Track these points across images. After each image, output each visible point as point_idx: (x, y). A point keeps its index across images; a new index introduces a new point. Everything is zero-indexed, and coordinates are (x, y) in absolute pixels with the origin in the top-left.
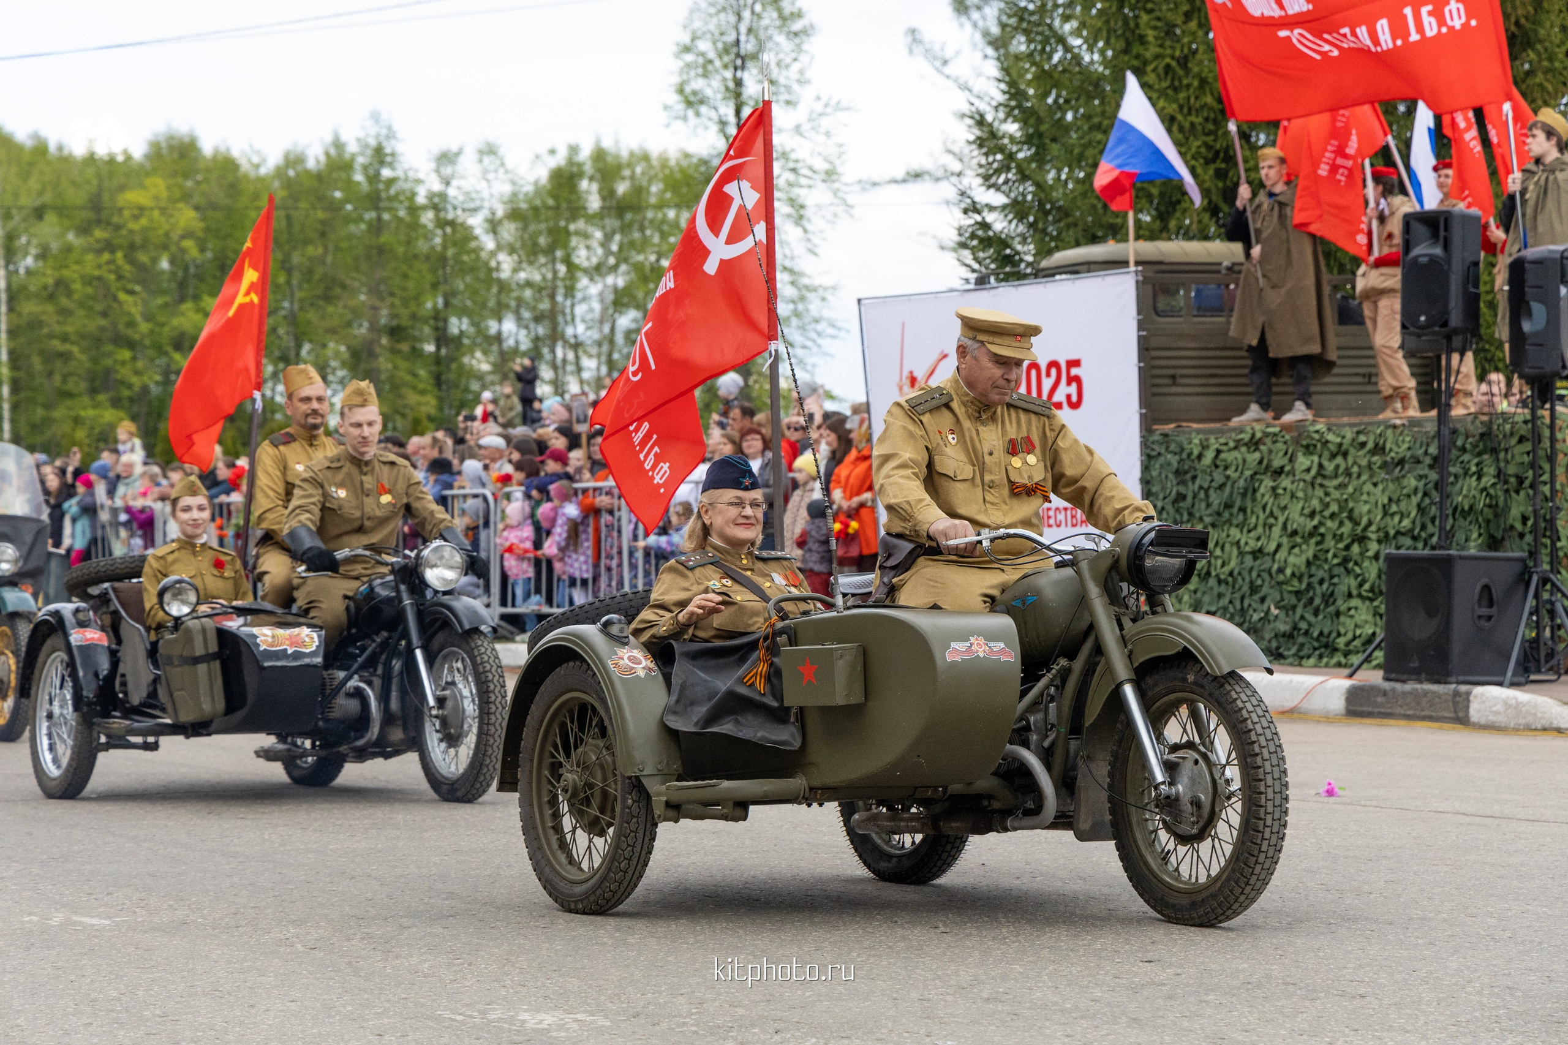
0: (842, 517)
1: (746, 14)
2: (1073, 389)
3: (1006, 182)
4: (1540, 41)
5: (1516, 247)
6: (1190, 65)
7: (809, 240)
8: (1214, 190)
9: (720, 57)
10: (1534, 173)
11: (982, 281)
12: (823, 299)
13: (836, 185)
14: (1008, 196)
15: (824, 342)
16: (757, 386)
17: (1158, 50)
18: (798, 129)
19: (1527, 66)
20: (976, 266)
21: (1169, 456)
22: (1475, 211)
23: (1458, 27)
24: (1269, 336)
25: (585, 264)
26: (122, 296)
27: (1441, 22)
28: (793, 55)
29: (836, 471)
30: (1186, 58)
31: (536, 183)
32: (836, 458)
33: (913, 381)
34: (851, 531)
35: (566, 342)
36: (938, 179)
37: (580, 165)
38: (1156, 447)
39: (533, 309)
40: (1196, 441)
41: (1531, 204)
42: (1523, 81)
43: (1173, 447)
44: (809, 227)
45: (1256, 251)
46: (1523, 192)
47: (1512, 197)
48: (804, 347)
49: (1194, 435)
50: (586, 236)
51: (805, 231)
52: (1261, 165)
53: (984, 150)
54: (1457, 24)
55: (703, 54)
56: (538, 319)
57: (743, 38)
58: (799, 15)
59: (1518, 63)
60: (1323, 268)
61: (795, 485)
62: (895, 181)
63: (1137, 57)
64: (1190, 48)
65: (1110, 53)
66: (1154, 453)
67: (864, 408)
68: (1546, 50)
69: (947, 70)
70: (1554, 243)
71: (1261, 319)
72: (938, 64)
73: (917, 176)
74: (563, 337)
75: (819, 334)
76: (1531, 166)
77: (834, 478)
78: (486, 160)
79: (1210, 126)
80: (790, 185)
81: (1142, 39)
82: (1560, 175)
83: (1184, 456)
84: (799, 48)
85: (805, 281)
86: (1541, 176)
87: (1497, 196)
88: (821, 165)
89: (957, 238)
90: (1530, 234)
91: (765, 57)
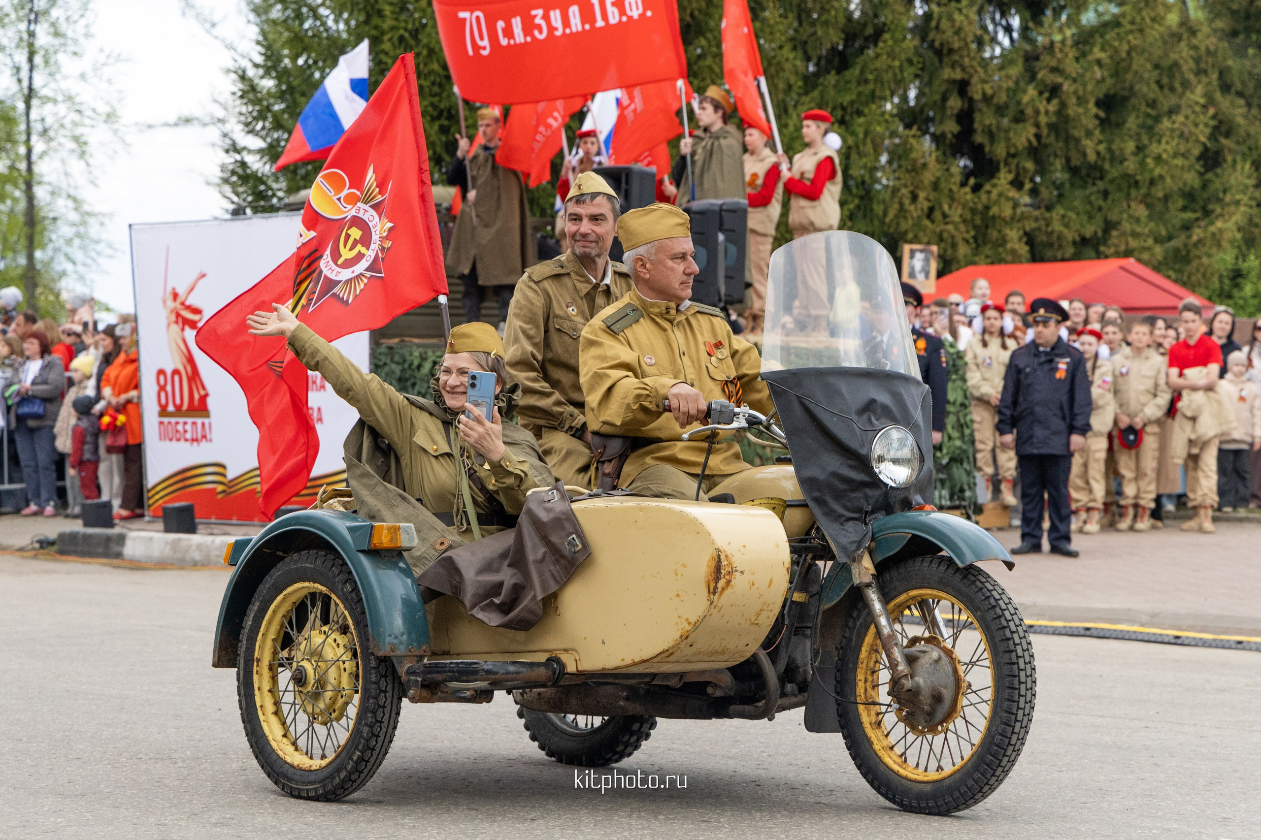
0: (111, 411)
3: (263, 128)
4: (711, 31)
5: (685, 199)
6: (420, 36)
7: (90, 173)
8: (438, 143)
9: (16, 10)
10: (701, 139)
11: (238, 212)
12: (102, 224)
13: (116, 126)
14: (265, 140)
15: (101, 260)
16: (43, 298)
17: (393, 23)
18: (83, 76)
19: (699, 51)
20: (235, 199)
21: (394, 366)
22: (653, 169)
23: (636, 16)
24: (479, 267)
27: (622, 12)
28: (81, 13)
29: (107, 371)
30: (417, 30)
32: (107, 360)
33: (175, 296)
34: (118, 423)
36: (205, 125)
38: (383, 358)
40: (417, 354)
41: (699, 164)
42: (696, 63)
43: (397, 358)
44: (91, 161)
45: (472, 195)
46: (693, 154)
47: (684, 158)
48: (85, 265)
49: (414, 348)
51: (88, 164)
52: (480, 122)
53: (245, 101)
54: (635, 14)
59: (691, 48)
60: (528, 213)
61: (71, 382)
62: (166, 125)
63: (376, 27)
64: (420, 22)
65: (353, 23)
66: (381, 363)
67: (132, 318)
68: (715, 38)
69: (215, 31)
70: (716, 197)
71: (473, 253)
72: (208, 26)
73: (188, 121)
75: (98, 254)
76: (699, 133)
77: (104, 377)
79: (436, 89)
80: (75, 124)
81: (380, 13)
82: (723, 142)
83: (406, 366)
84: (85, 6)
85: (86, 208)
86: (707, 142)
87: (672, 157)
88: (103, 109)
89: (220, 174)
90: (697, 189)
91: (55, 13)
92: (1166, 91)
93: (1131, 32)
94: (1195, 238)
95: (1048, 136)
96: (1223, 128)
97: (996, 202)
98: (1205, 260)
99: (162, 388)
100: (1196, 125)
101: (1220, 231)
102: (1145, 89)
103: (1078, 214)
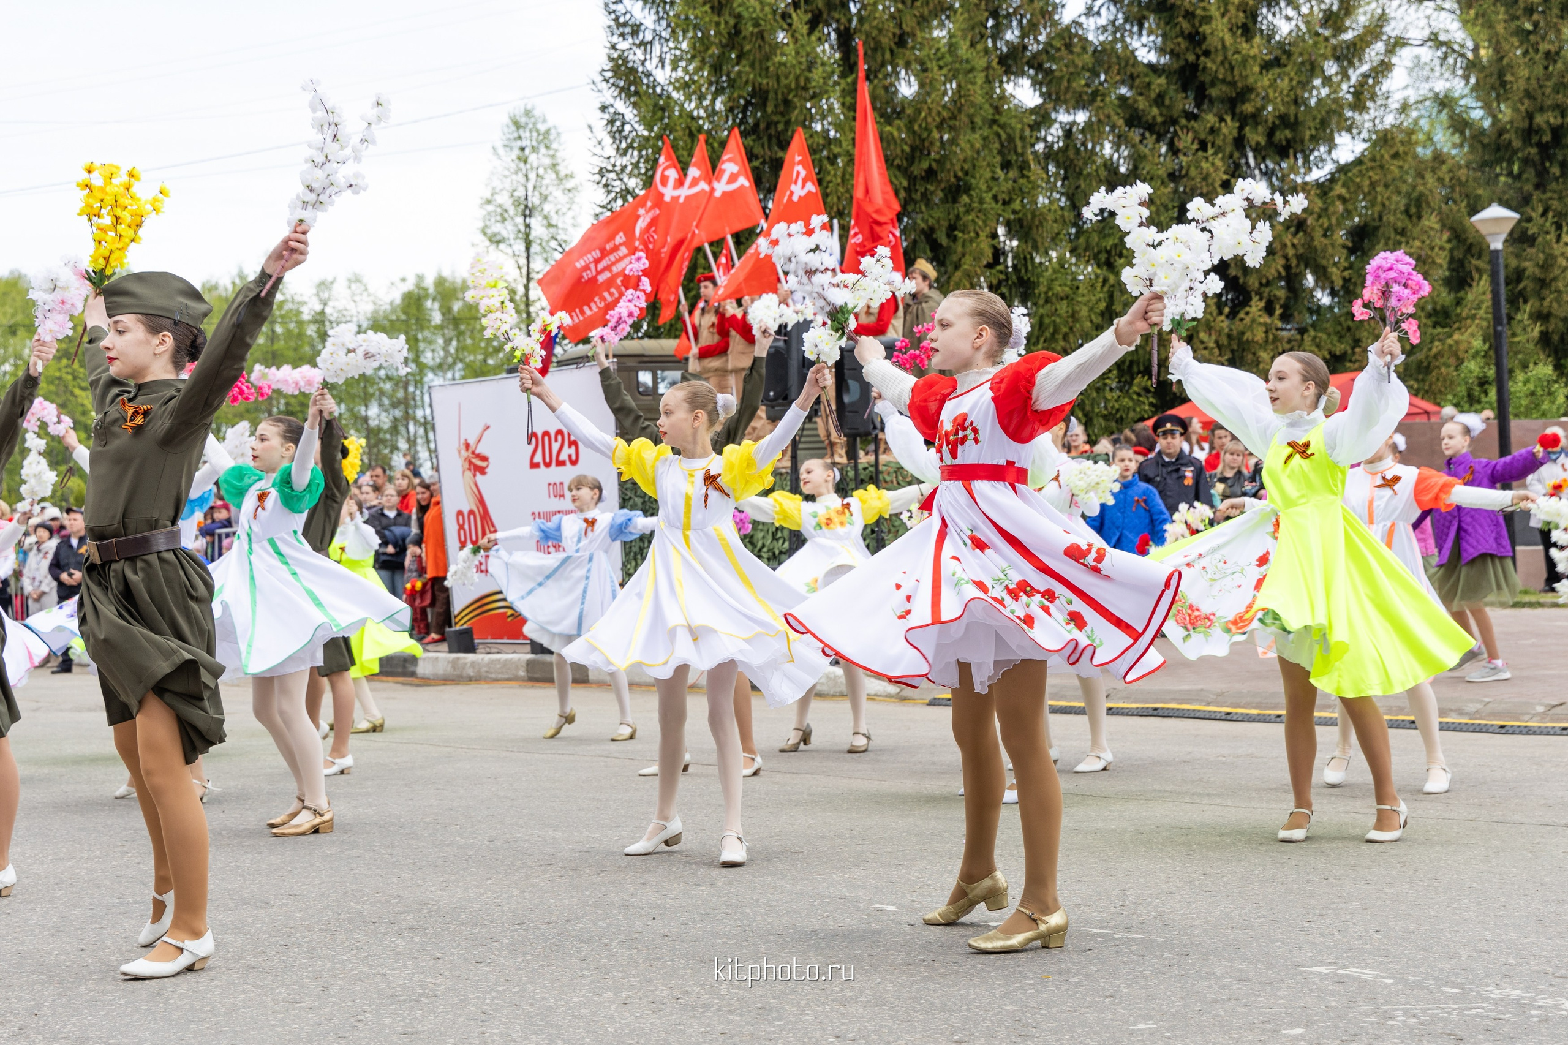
1: (532, 176)
2: (572, 451)
9: (513, 208)
25: (431, 363)
26: (77, 391)
31: (391, 303)
33: (467, 446)
35: (416, 421)
37: (426, 289)
39: (390, 397)
50: (430, 342)
55: (500, 206)
56: (394, 405)
57: (530, 193)
58: (569, 176)
74: (414, 419)
78: (353, 286)
84: (572, 202)
91: (547, 208)
92: (1415, 219)
93: (1372, 168)
94: (1434, 350)
95: (1298, 266)
96: (1474, 250)
97: (1251, 327)
98: (1443, 370)
99: (461, 527)
100: (1432, 249)
101: (1457, 342)
102: (1392, 218)
103: (1329, 335)
